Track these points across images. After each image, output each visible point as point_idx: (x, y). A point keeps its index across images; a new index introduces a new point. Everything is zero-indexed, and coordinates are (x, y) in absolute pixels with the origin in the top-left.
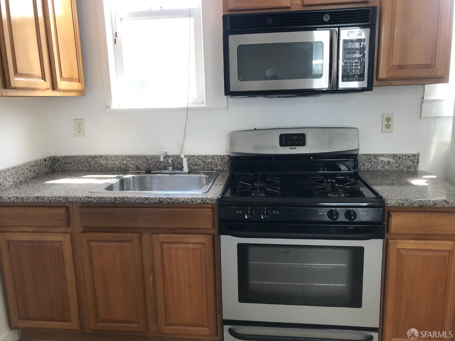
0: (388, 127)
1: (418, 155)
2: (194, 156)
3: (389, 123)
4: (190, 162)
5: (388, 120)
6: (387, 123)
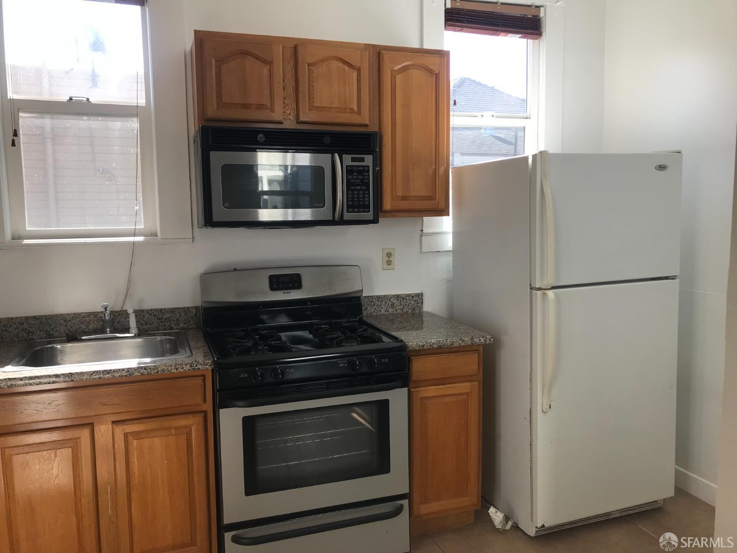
0: (389, 263)
1: (422, 294)
5: (389, 255)
6: (388, 259)
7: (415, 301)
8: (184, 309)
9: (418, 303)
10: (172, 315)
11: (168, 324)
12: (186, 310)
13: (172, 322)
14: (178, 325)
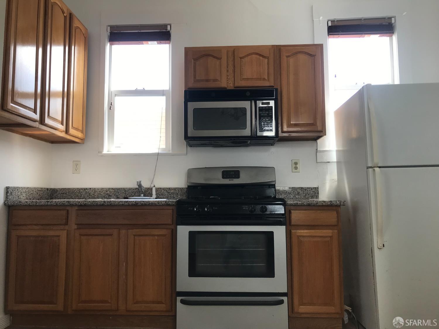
0: (296, 168)
1: (318, 188)
2: (161, 188)
3: (297, 166)
4: (158, 192)
5: (296, 163)
7: (313, 192)
8: (180, 188)
9: (315, 193)
10: (175, 191)
11: (173, 196)
12: (181, 189)
13: (175, 195)
14: (178, 196)
